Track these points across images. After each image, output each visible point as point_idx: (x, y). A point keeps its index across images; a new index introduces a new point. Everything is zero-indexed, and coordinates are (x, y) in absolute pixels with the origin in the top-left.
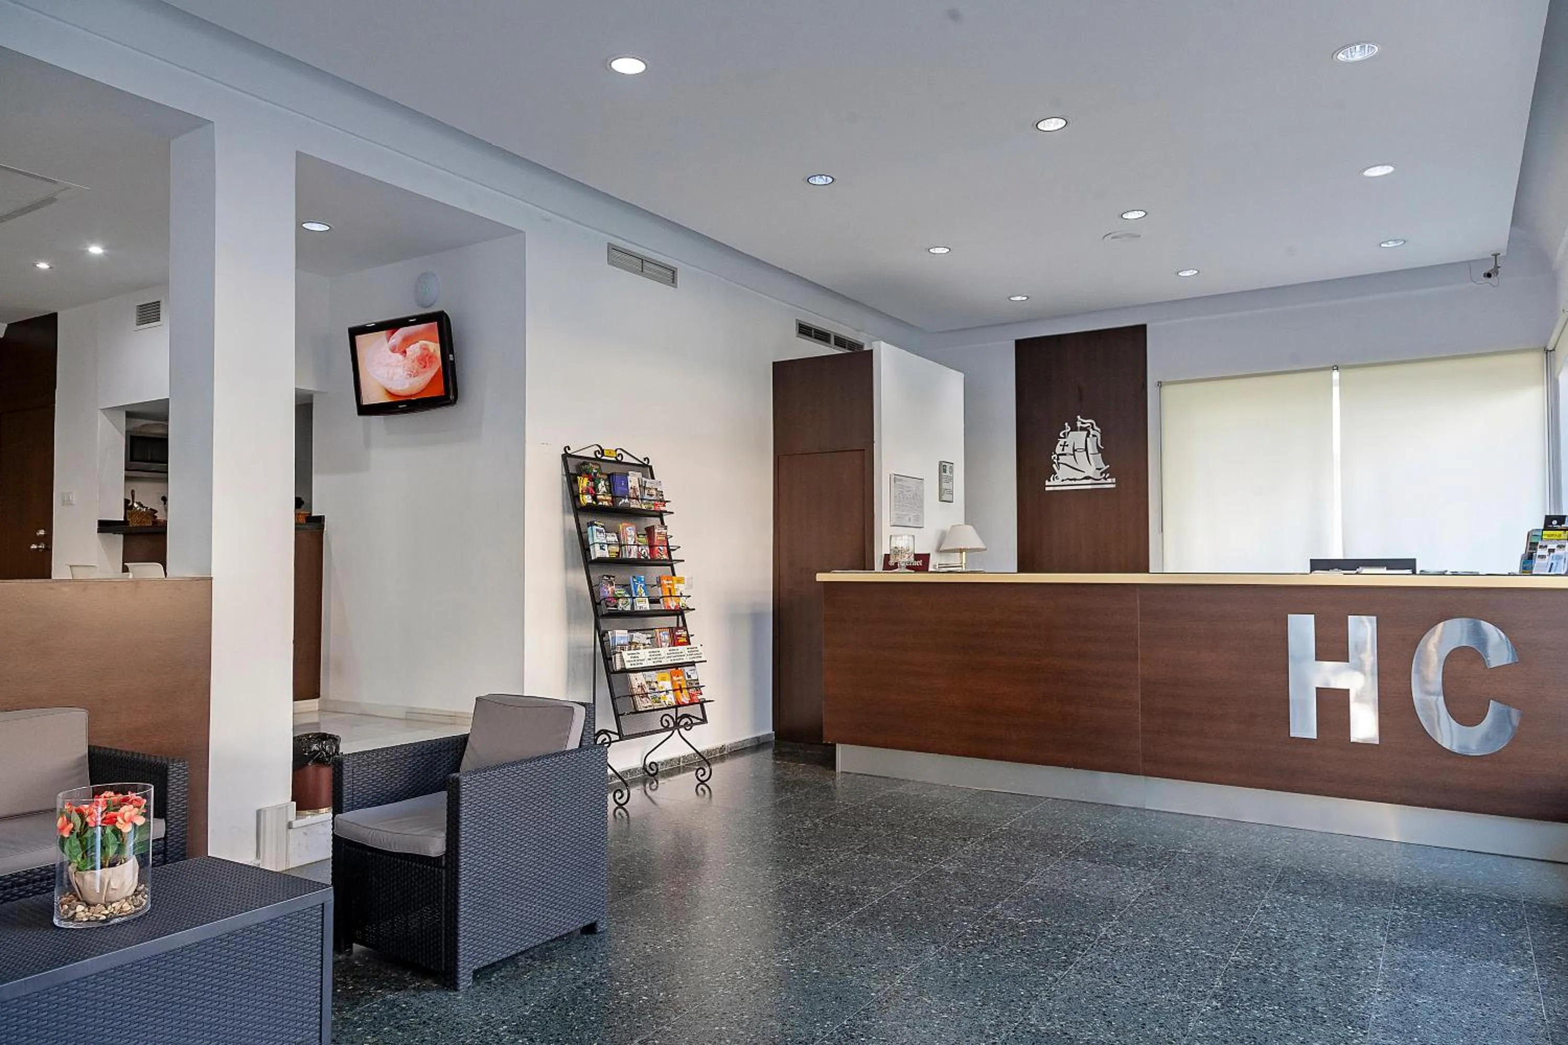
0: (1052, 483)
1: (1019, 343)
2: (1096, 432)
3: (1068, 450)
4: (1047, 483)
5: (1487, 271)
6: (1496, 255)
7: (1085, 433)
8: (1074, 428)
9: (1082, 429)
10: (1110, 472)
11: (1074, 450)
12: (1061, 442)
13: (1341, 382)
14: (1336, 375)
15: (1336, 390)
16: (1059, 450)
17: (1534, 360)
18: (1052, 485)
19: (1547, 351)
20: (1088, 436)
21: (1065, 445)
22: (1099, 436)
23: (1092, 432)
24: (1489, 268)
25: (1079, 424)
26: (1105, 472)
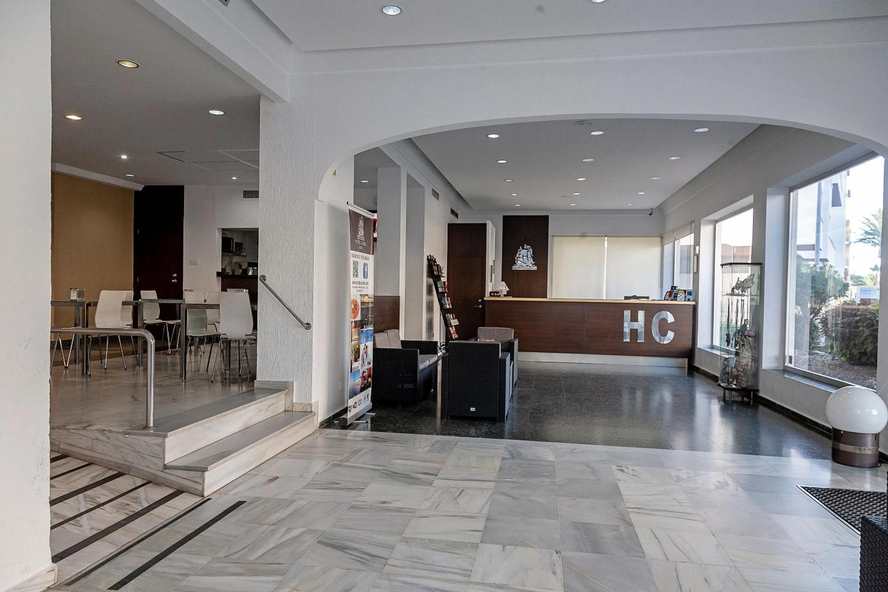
0: (515, 267)
1: (504, 217)
2: (531, 250)
3: (521, 256)
4: (513, 267)
5: (649, 213)
6: (652, 209)
7: (527, 250)
8: (523, 249)
9: (526, 249)
10: (535, 264)
11: (523, 256)
12: (519, 253)
13: (607, 240)
14: (606, 238)
15: (606, 242)
16: (517, 256)
17: (658, 239)
18: (515, 268)
19: (662, 237)
20: (528, 251)
21: (520, 254)
22: (532, 251)
23: (529, 250)
24: (650, 212)
25: (525, 247)
26: (534, 264)
